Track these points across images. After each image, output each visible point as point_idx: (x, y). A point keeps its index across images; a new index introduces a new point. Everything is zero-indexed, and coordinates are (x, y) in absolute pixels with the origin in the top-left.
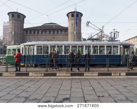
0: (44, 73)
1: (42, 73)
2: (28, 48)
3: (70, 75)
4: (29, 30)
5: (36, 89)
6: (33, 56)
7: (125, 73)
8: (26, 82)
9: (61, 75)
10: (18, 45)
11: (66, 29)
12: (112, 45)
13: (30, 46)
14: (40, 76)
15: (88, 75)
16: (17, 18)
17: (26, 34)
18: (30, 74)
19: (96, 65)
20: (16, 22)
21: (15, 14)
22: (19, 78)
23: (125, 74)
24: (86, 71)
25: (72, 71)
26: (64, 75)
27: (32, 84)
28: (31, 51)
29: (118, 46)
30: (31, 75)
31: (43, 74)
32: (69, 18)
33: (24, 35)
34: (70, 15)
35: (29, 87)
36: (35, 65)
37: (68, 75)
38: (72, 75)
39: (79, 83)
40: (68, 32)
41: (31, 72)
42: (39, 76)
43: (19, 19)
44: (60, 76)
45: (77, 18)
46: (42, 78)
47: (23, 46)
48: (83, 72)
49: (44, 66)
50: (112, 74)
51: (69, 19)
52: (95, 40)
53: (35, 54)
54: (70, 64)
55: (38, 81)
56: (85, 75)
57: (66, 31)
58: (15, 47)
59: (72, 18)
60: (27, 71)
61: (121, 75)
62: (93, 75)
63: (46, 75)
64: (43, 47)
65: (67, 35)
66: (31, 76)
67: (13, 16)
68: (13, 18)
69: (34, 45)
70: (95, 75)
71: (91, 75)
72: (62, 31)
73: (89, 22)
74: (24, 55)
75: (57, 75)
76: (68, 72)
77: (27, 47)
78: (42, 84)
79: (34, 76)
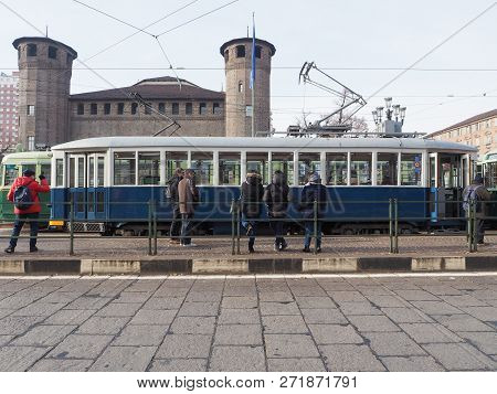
0: (141, 262)
1: (132, 262)
2: (81, 160)
3: (245, 266)
4: (87, 100)
5: (104, 340)
6: (101, 191)
7: (464, 260)
8: (64, 300)
9: (211, 266)
10: (44, 149)
11: (217, 100)
12: (399, 152)
13: (87, 152)
14: (125, 274)
15: (318, 267)
16: (45, 58)
17: (76, 115)
18: (86, 265)
19: (339, 227)
20: (44, 74)
21: (40, 46)
22: (37, 282)
23: (462, 263)
24: (307, 250)
25: (251, 250)
26: (224, 266)
27: (89, 313)
28: (92, 173)
29: (419, 155)
30: (89, 269)
31: (137, 266)
32: (227, 60)
33: (72, 119)
34: (232, 50)
35: (73, 332)
36: (106, 225)
37: (238, 267)
38: (255, 267)
39: (292, 307)
40: (224, 107)
41: (87, 254)
42: (119, 274)
43: (53, 61)
44: (206, 273)
45: (257, 59)
46: (132, 284)
47: (61, 155)
48: (296, 256)
49: (142, 228)
50: (414, 264)
51: (229, 63)
52: (334, 130)
53: (108, 183)
54: (244, 224)
55: (117, 297)
56: (305, 266)
57: (216, 105)
58: (33, 157)
59: (240, 60)
60: (72, 253)
61: (449, 265)
62: (338, 267)
63: (147, 268)
64: (136, 158)
65: (223, 119)
66: (87, 274)
67: (32, 51)
68: (34, 59)
69: (102, 150)
70: (345, 267)
71: (328, 267)
72: (202, 105)
73: (311, 65)
74: (63, 187)
75: (195, 268)
76: (237, 257)
77: (76, 157)
78: (132, 311)
79: (100, 274)
